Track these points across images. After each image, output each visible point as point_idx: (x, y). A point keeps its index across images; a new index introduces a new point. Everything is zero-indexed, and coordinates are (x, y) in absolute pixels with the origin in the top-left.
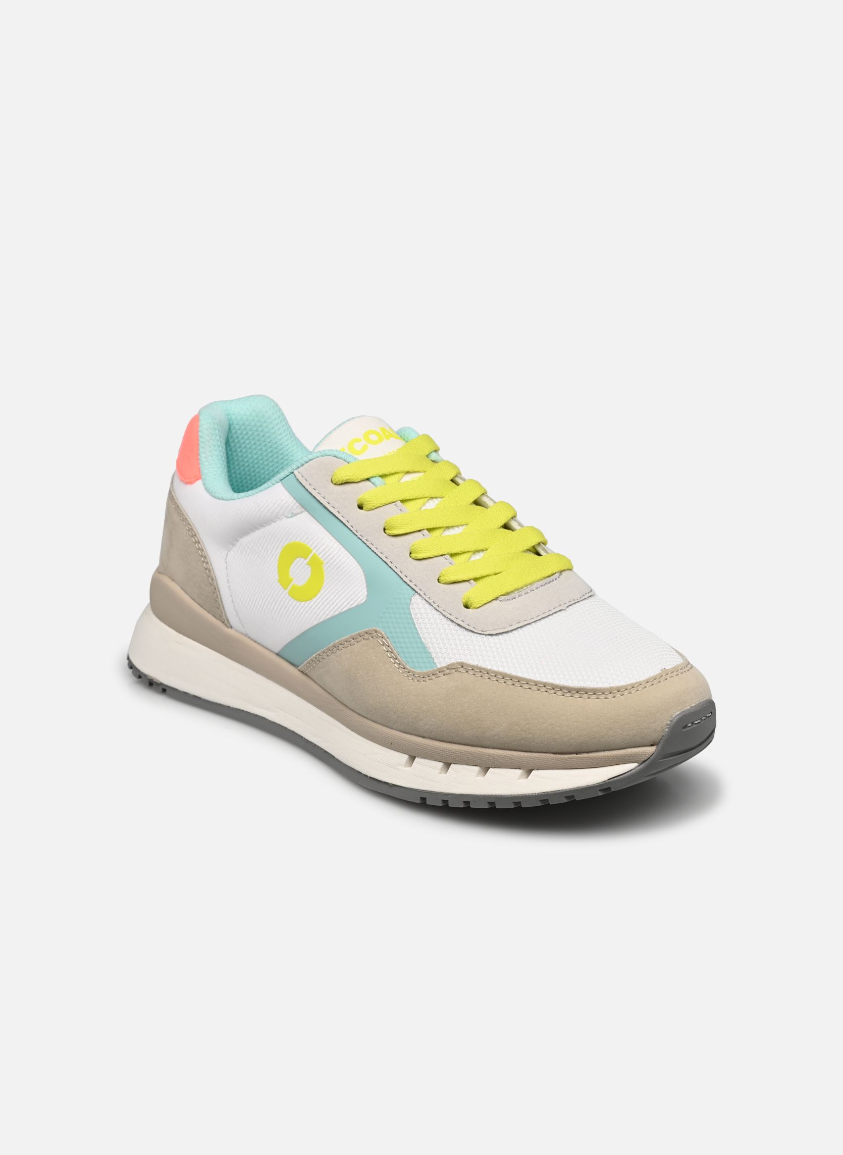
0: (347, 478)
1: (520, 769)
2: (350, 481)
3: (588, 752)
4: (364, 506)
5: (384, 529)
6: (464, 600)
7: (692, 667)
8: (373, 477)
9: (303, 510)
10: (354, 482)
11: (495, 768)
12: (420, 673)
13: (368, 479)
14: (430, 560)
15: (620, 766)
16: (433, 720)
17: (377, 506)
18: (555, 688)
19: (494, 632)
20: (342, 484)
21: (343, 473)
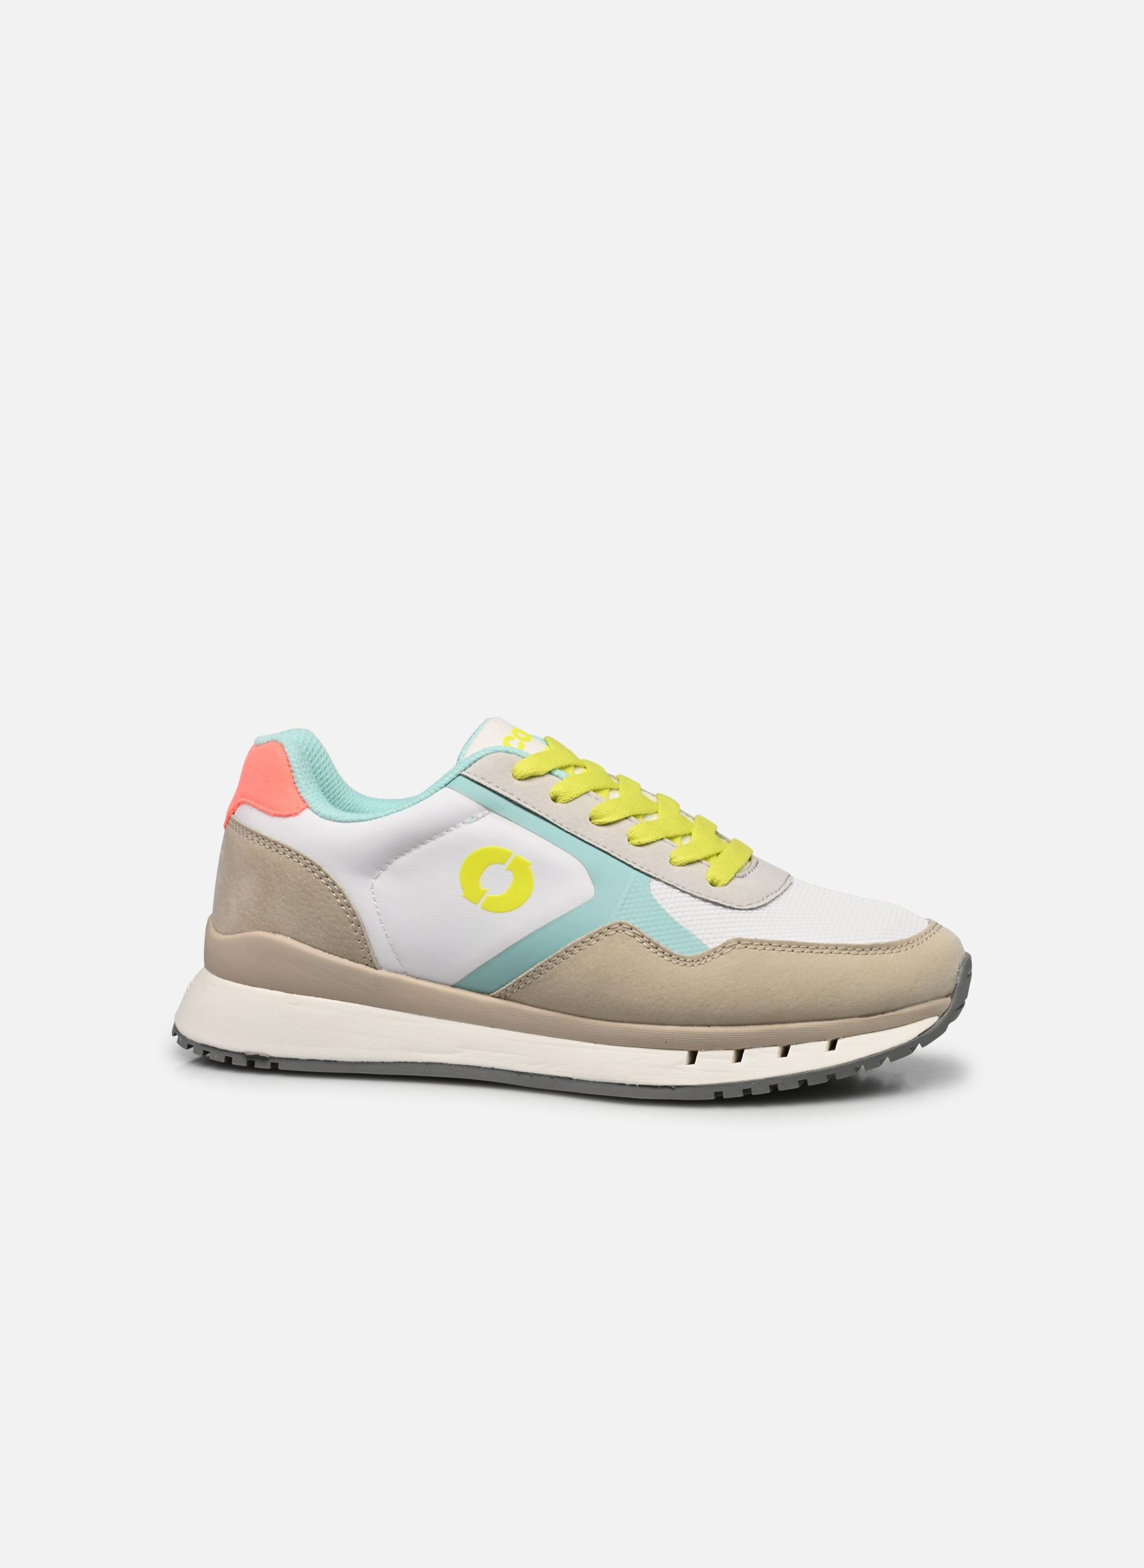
0: (532, 772)
1: (825, 1040)
2: (537, 774)
3: (893, 1011)
4: (558, 798)
5: (590, 820)
6: (709, 879)
7: (941, 926)
8: (554, 770)
9: (487, 812)
10: (539, 776)
11: (796, 1044)
12: (693, 957)
13: (550, 773)
14: (653, 845)
15: (925, 1020)
16: (725, 1002)
17: (574, 797)
18: (847, 949)
19: (755, 906)
20: (526, 779)
21: (524, 768)
